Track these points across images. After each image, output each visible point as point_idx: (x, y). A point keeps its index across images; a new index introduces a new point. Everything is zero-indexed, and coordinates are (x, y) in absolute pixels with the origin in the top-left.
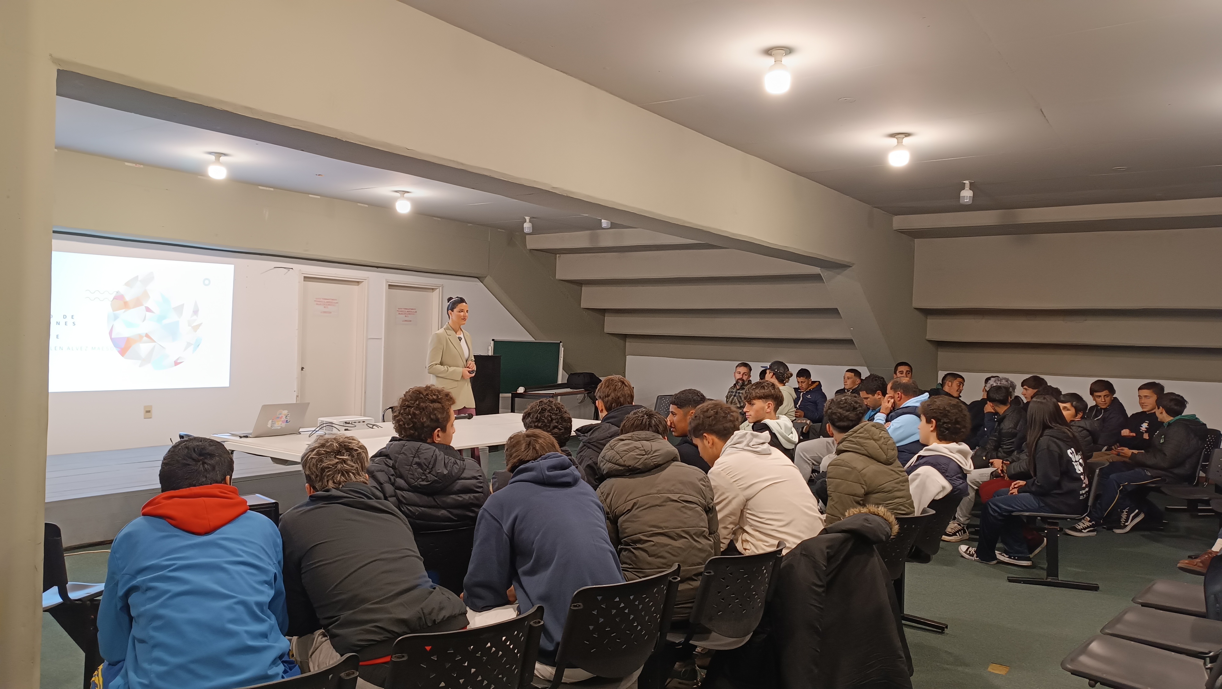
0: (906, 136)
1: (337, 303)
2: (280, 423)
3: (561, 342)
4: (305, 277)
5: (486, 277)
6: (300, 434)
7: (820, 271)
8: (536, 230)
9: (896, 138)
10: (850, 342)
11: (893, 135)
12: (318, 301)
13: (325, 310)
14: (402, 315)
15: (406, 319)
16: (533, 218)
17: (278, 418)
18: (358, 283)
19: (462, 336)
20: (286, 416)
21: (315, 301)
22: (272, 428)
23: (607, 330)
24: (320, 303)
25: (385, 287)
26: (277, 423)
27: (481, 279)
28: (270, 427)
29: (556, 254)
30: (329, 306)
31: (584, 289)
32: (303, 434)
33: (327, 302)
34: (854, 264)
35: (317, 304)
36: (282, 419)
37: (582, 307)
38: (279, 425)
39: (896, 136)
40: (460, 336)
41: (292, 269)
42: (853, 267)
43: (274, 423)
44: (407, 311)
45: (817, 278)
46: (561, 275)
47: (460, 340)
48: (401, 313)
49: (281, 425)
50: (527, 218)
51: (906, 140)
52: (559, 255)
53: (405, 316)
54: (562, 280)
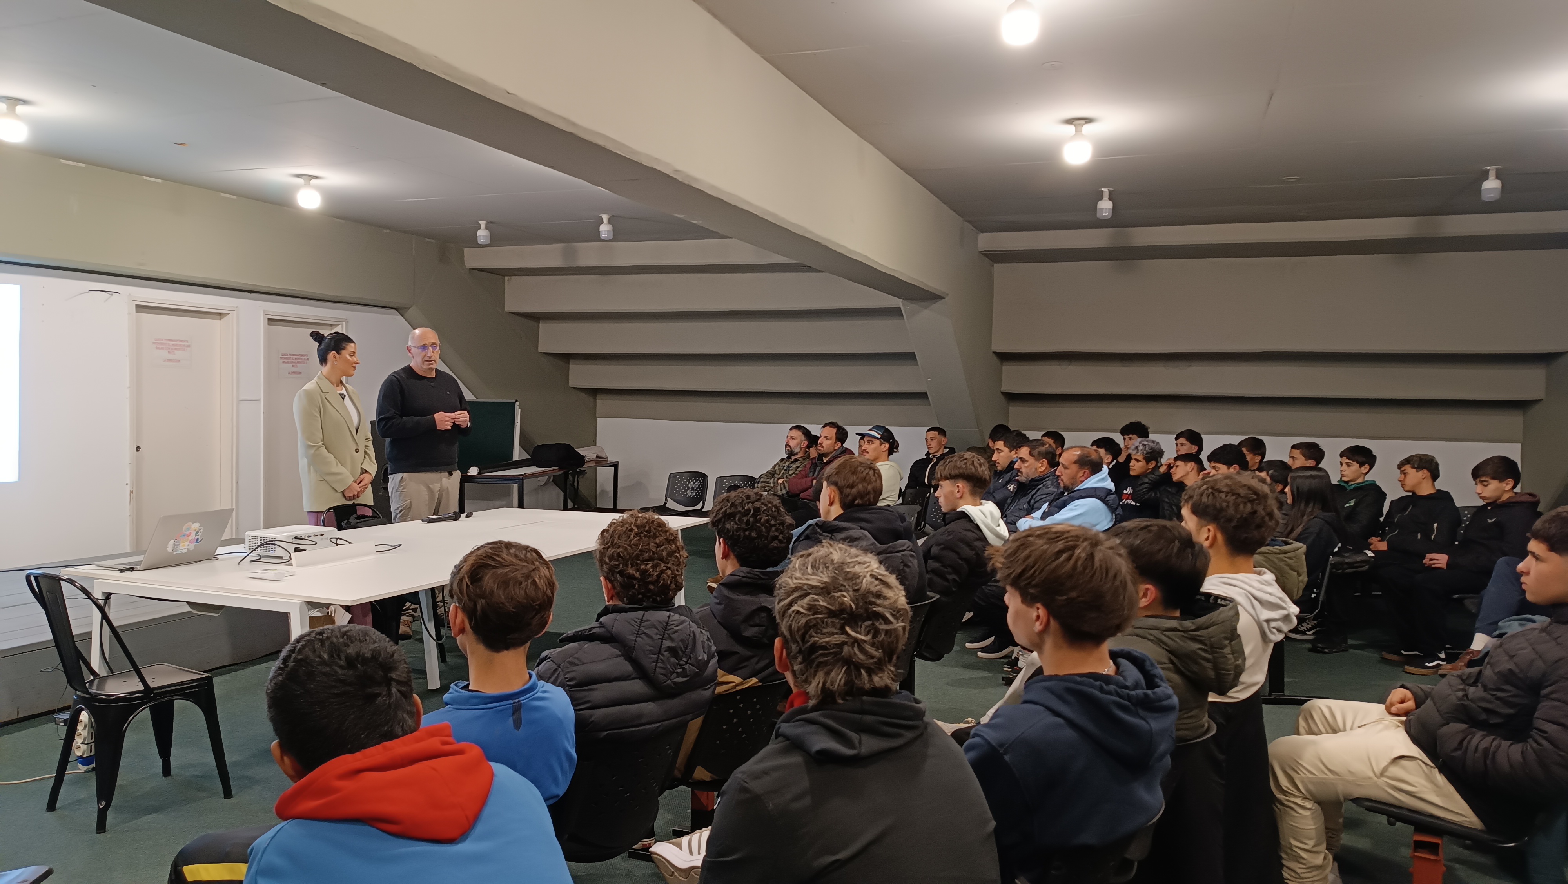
0: (1087, 123)
1: (189, 346)
2: (187, 543)
3: (517, 401)
4: (137, 306)
5: (410, 308)
6: (217, 559)
7: (901, 304)
8: (496, 240)
9: (1074, 125)
10: (923, 396)
11: (1069, 121)
12: (159, 343)
13: (171, 357)
14: (288, 364)
15: (294, 369)
16: (491, 222)
17: (184, 536)
18: (221, 315)
19: (344, 392)
20: (197, 533)
21: (153, 343)
22: (175, 553)
23: (573, 383)
24: (162, 346)
25: (262, 322)
26: (181, 545)
27: (401, 312)
28: (171, 551)
29: (504, 276)
30: (176, 352)
31: (543, 326)
32: (222, 560)
33: (173, 344)
34: (948, 295)
35: (157, 348)
36: (190, 538)
37: (539, 351)
38: (185, 546)
39: (1074, 123)
40: (342, 392)
41: (117, 292)
42: (946, 299)
43: (177, 545)
44: (296, 359)
45: (896, 312)
46: (511, 305)
47: (343, 399)
48: (286, 361)
49: (189, 547)
50: (483, 223)
51: (1087, 128)
52: (509, 277)
53: (293, 366)
54: (513, 313)
